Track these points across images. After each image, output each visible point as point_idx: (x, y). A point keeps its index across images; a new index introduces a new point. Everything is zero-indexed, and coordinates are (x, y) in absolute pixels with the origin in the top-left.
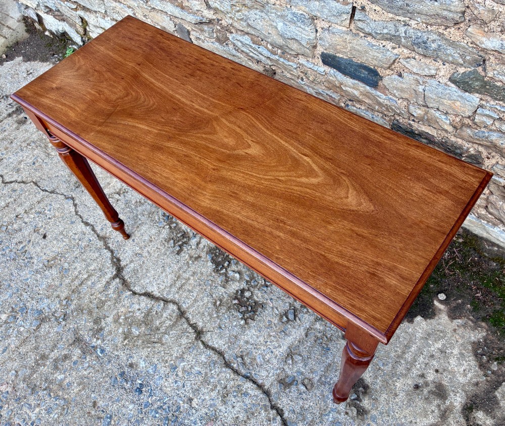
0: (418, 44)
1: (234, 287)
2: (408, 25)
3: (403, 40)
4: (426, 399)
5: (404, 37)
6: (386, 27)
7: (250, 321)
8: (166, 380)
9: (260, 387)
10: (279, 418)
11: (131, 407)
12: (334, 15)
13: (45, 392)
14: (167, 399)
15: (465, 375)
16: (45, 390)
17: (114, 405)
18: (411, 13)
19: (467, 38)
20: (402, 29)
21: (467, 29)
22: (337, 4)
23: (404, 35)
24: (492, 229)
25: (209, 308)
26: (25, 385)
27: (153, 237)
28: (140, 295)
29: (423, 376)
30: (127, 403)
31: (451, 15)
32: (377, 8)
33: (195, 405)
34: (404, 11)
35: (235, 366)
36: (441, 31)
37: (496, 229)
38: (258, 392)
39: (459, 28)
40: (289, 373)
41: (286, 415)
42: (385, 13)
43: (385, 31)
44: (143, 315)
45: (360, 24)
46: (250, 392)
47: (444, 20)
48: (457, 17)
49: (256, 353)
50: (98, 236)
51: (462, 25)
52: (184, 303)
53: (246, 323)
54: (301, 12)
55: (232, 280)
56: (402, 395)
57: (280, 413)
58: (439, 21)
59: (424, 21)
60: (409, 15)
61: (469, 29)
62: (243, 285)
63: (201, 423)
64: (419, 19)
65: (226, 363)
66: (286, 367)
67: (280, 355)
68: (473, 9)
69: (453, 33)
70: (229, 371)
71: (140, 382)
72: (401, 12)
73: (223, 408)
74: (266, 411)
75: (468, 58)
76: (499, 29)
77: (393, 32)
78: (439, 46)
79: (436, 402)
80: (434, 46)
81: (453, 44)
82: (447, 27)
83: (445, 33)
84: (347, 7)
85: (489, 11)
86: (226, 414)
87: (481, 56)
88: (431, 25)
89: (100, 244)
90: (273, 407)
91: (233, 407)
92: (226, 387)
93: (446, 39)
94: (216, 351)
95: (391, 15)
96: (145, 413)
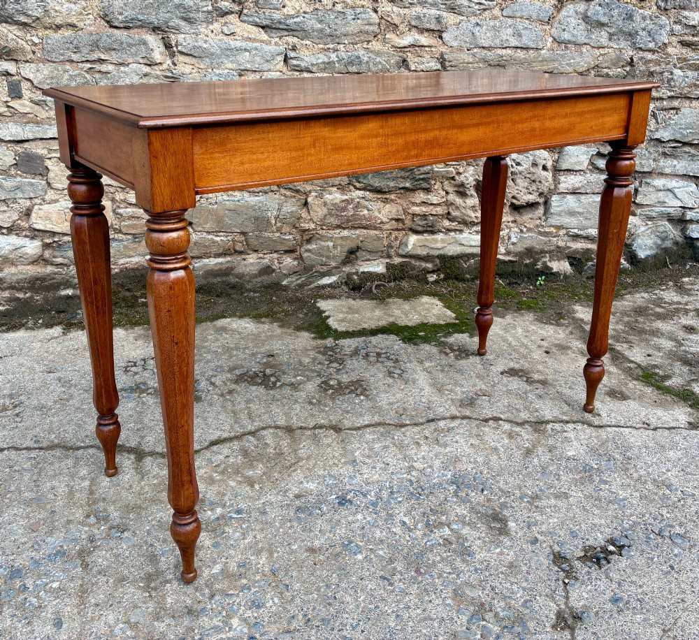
0: (351, 63)
1: (311, 386)
2: (337, 50)
3: (337, 65)
4: (562, 354)
5: (337, 61)
6: (319, 58)
7: (367, 393)
8: (361, 474)
9: (453, 418)
10: (500, 422)
11: (360, 517)
12: (267, 61)
13: (217, 598)
14: (388, 485)
15: (559, 334)
16: (212, 596)
17: (338, 531)
18: (338, 37)
19: (387, 45)
20: (333, 57)
21: (385, 38)
22: (270, 47)
23: (337, 59)
24: (462, 236)
25: (311, 409)
26: (168, 621)
27: (138, 409)
28: (207, 448)
29: (539, 347)
30: (350, 519)
31: (371, 28)
32: (308, 42)
33: (422, 466)
34: (332, 38)
35: (408, 422)
36: (365, 46)
37: (465, 235)
38: (458, 422)
39: (378, 40)
40: (458, 397)
41: (502, 417)
42: (315, 46)
43: (320, 61)
44: (240, 457)
45: (295, 62)
46: (452, 425)
47: (366, 35)
48: (375, 29)
49: (410, 405)
50: (41, 449)
51: (379, 36)
52: (275, 422)
53: (367, 396)
54: (226, 71)
55: (299, 384)
56: (547, 359)
57: (497, 419)
58: (362, 38)
59: (350, 41)
60: (337, 40)
61: (387, 36)
62: (319, 381)
63: (450, 470)
64: (346, 42)
65: (396, 426)
66: (450, 397)
67: (432, 393)
68: (386, 18)
69: (376, 45)
70: (409, 427)
71: (334, 497)
72: (329, 39)
73: (448, 449)
74: (485, 426)
75: (392, 61)
76: (407, 29)
77: (326, 60)
78: (369, 57)
79: (569, 352)
80: (366, 59)
81: (378, 54)
82: (369, 42)
83: (368, 47)
84: (281, 47)
85: (397, 16)
86: (459, 450)
87: (400, 57)
88: (356, 44)
89: (58, 452)
90: (486, 421)
91: (457, 442)
92: (427, 438)
93: (371, 52)
94: (373, 425)
95: (321, 46)
96: (384, 509)
